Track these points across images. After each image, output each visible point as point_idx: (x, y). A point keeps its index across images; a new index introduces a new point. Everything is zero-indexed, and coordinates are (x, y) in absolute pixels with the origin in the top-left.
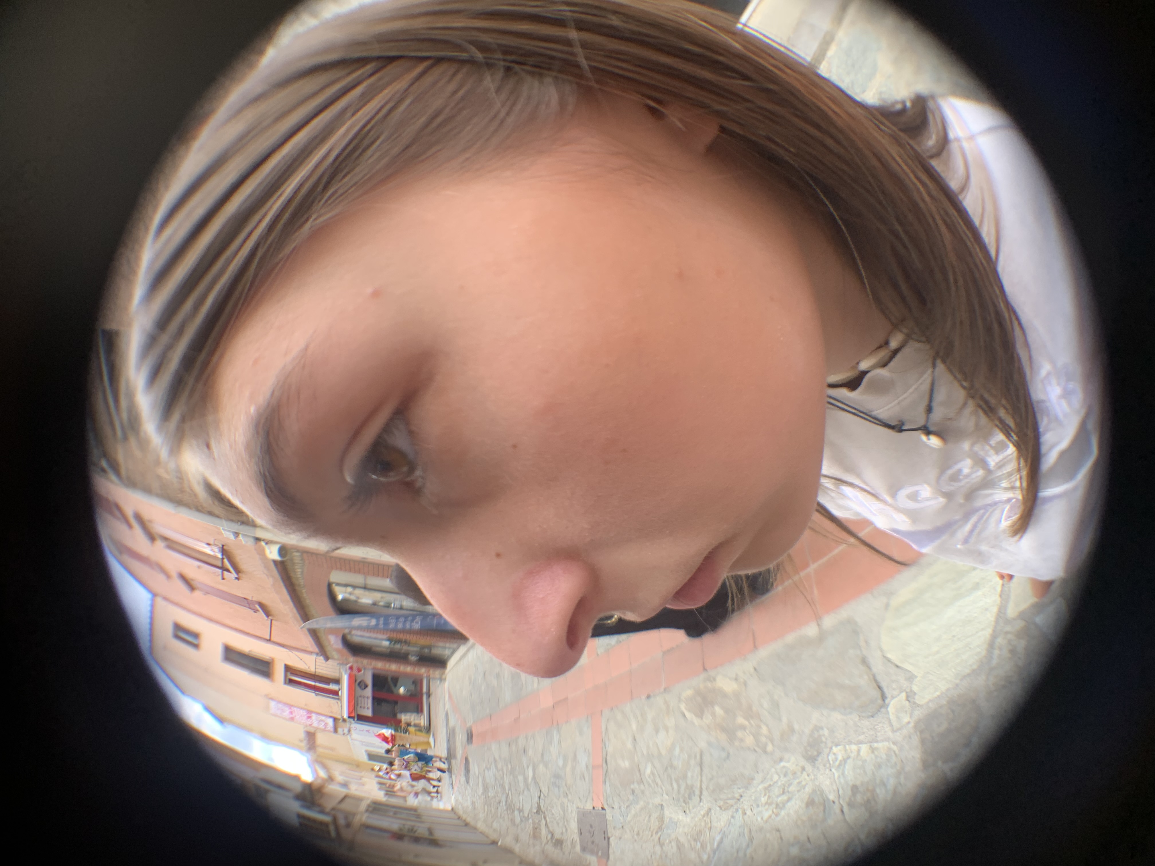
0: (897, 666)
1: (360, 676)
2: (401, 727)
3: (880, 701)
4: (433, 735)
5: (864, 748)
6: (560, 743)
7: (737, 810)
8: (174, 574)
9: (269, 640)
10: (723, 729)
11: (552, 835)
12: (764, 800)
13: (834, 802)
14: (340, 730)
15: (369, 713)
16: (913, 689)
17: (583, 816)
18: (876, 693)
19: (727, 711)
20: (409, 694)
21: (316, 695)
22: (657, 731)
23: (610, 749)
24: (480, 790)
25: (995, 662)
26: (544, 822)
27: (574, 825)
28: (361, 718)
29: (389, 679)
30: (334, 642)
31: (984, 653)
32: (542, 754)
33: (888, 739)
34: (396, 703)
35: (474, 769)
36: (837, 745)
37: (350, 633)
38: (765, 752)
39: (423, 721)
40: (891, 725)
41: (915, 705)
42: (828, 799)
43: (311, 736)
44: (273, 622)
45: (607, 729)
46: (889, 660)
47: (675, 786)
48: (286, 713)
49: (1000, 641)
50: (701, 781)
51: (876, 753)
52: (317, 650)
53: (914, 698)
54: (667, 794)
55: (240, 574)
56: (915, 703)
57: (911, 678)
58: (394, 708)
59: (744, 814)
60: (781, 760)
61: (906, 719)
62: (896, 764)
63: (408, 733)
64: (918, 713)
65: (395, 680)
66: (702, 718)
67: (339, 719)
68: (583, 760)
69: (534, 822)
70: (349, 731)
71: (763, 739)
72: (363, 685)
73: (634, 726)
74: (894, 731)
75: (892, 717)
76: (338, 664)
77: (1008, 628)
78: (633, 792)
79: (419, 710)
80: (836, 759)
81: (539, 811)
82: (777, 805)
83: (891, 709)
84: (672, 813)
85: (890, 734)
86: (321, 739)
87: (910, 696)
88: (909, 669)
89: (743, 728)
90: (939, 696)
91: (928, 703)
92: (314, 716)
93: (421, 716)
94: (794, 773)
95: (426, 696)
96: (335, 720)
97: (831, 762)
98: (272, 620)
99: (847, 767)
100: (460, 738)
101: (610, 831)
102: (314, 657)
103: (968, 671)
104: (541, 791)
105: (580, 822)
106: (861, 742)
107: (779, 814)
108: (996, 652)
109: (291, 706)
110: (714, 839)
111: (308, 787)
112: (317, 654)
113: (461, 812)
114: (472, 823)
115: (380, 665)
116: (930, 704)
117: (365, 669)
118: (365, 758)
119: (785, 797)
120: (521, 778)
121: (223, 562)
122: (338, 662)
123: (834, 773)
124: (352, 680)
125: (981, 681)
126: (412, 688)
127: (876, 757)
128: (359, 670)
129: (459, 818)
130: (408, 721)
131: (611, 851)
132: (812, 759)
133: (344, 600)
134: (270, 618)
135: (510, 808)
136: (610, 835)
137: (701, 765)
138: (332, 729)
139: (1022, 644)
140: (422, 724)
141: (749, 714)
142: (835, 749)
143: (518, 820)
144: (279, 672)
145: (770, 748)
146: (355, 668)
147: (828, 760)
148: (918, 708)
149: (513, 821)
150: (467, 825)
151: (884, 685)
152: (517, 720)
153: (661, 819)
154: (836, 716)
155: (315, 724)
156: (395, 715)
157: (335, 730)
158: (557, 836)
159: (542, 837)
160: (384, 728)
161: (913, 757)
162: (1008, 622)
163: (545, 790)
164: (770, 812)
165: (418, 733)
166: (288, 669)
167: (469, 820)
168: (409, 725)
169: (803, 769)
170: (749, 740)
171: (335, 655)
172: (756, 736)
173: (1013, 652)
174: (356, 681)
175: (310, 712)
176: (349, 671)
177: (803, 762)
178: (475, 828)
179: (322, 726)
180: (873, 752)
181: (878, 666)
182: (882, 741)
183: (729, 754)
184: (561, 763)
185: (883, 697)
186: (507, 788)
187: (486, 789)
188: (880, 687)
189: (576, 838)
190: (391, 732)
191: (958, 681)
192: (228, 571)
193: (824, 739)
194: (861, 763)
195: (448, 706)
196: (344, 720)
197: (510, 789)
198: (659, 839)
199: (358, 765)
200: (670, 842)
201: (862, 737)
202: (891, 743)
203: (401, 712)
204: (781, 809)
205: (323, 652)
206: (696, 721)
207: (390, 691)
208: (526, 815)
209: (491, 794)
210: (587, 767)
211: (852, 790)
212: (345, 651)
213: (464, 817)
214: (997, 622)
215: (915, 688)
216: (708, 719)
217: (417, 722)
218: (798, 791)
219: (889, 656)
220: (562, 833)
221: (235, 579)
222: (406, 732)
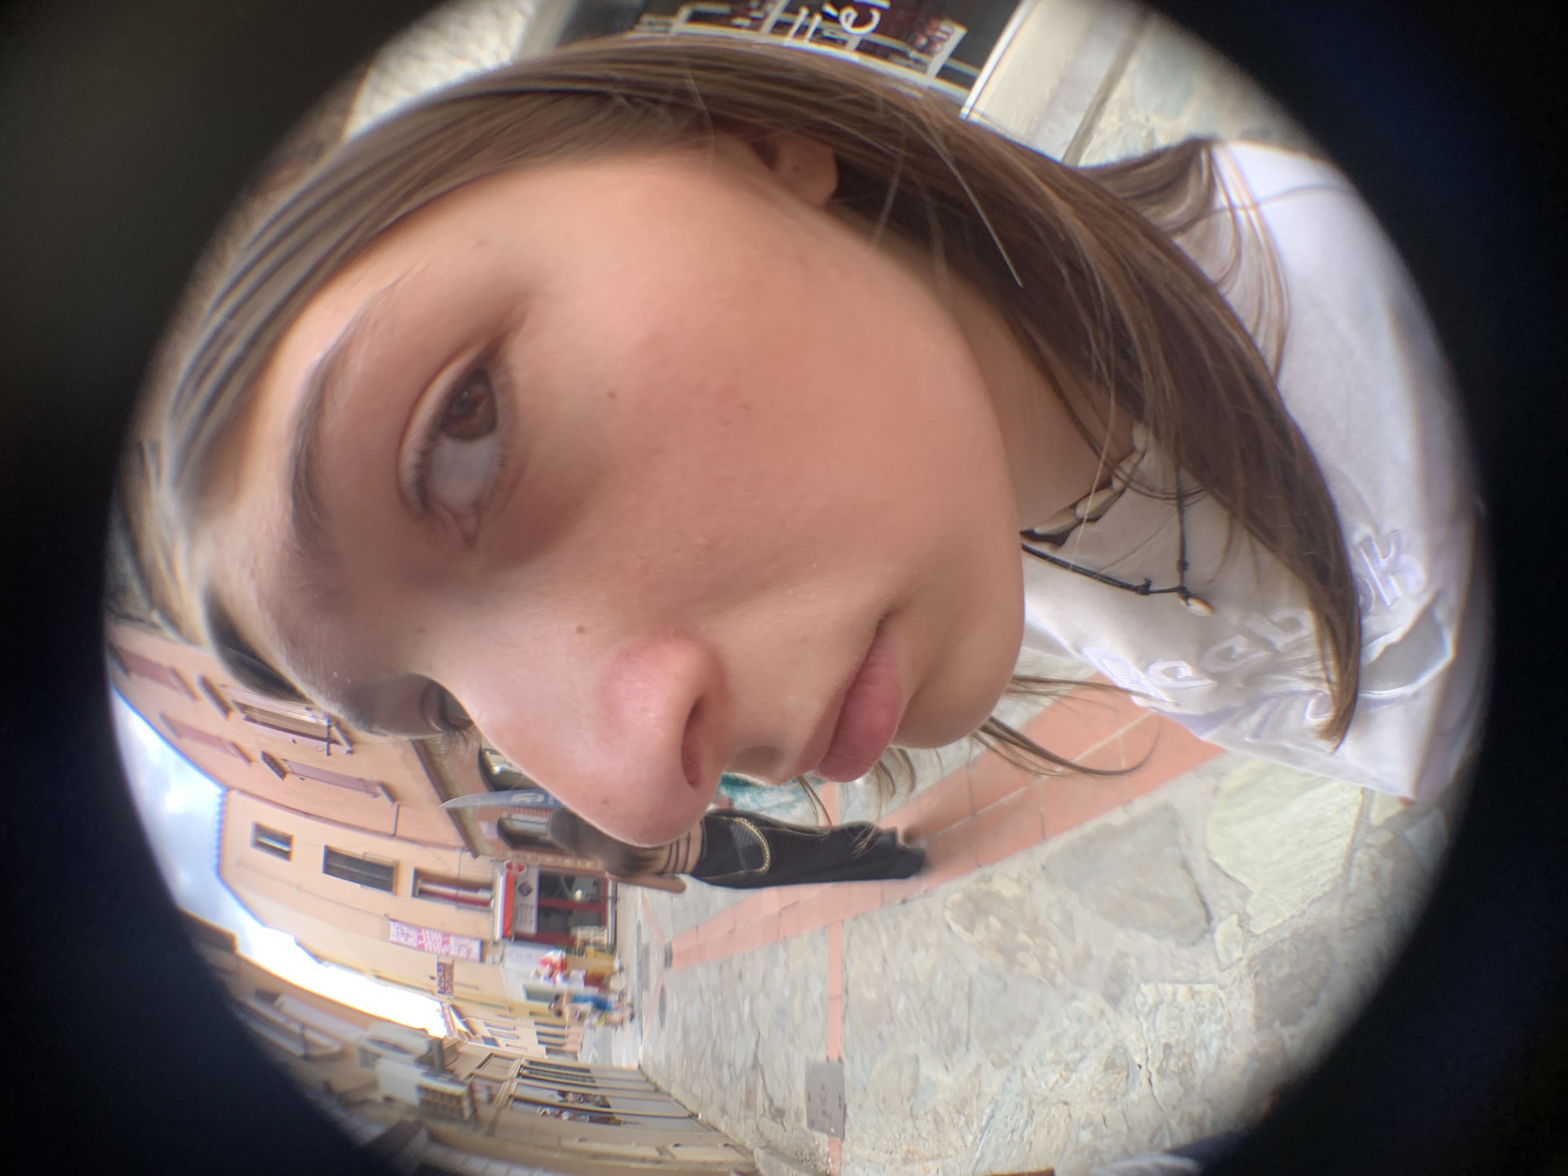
0: (1227, 876)
1: (521, 877)
2: (575, 947)
3: (1203, 924)
4: (620, 957)
5: (1182, 990)
6: (786, 964)
7: (1014, 1069)
8: (258, 757)
9: (394, 836)
10: (1001, 950)
11: (771, 1101)
12: (1050, 1055)
13: (1140, 1067)
14: (489, 958)
15: (531, 929)
16: (1248, 911)
17: (814, 1072)
18: (1197, 911)
19: (1005, 923)
20: (588, 899)
21: (459, 908)
22: (914, 949)
23: (852, 974)
24: (679, 1036)
25: (1353, 885)
26: (761, 1081)
27: (800, 1087)
28: (521, 939)
29: (562, 881)
30: (486, 831)
31: (1339, 870)
32: (764, 980)
33: (1212, 981)
34: (570, 912)
35: (672, 1004)
36: (1147, 981)
37: (509, 818)
38: (1053, 984)
39: (605, 938)
40: (1218, 960)
41: (1249, 935)
42: (1134, 1062)
43: (445, 971)
44: (401, 809)
45: (848, 944)
46: (1216, 866)
47: (935, 1028)
48: (412, 941)
49: (1361, 856)
50: (969, 1021)
51: (1197, 999)
52: (461, 843)
53: (1248, 924)
54: (924, 1040)
55: (355, 746)
56: (1249, 931)
57: (1245, 894)
58: (568, 919)
59: (1024, 1075)
60: (1074, 997)
61: (1237, 954)
62: (1222, 1017)
63: (585, 955)
64: (1254, 947)
65: (570, 881)
66: (972, 933)
67: (489, 942)
68: (817, 988)
69: (747, 1083)
70: (502, 958)
71: (1052, 966)
72: (525, 890)
73: (885, 942)
74: (1222, 970)
75: (1220, 948)
76: (492, 861)
77: (1370, 840)
78: (880, 1036)
79: (601, 922)
80: (1145, 1003)
81: (756, 1065)
82: (1067, 1065)
83: (1219, 936)
84: (931, 1070)
85: (1216, 972)
86: (459, 975)
87: (1243, 921)
88: (1243, 881)
89: (1025, 948)
90: (1280, 925)
91: (1265, 933)
92: (452, 940)
93: (603, 930)
94: (1091, 1019)
95: (612, 901)
96: (483, 944)
97: (1139, 1006)
98: (399, 807)
99: (1159, 1016)
100: (656, 959)
101: (848, 1093)
102: (457, 854)
103: (1317, 894)
104: (759, 1034)
105: (809, 1081)
106: (1177, 981)
107: (1069, 1079)
108: (1355, 871)
109: (418, 929)
110: (983, 1112)
111: (437, 1044)
112: (463, 849)
113: (650, 1072)
114: (664, 1087)
115: (549, 860)
116: (1270, 936)
117: (528, 866)
118: (521, 997)
119: (1077, 1055)
120: (733, 1015)
121: (329, 733)
122: (492, 858)
123: (1141, 1024)
124: (510, 882)
125: (1333, 910)
126: (593, 890)
127: (1198, 1005)
128: (520, 869)
129: (648, 1080)
130: (586, 938)
131: (847, 1126)
132: (1114, 1000)
133: (503, 772)
134: (397, 803)
135: (717, 1061)
136: (847, 1101)
137: (970, 1000)
138: (478, 957)
139: (1388, 865)
140: (605, 941)
141: (1035, 930)
142: (1145, 988)
143: (726, 1079)
144: (406, 881)
145: (1059, 979)
146: (514, 865)
147: (1135, 1003)
148: (1253, 939)
149: (719, 1082)
150: (657, 1090)
151: (1209, 899)
152: (731, 932)
153: (915, 1078)
154: (1147, 941)
155: (453, 952)
156: (567, 930)
157: (482, 959)
158: (778, 1103)
159: (758, 1106)
160: (551, 949)
161: (1244, 1011)
162: (1371, 830)
163: (764, 1033)
164: (1057, 1076)
165: (599, 954)
166: (419, 874)
167: (660, 1083)
168: (586, 943)
169: (1102, 1013)
170: (1033, 966)
171: (488, 849)
172: (1043, 960)
173: (1376, 874)
174: (516, 884)
175: (446, 935)
176: (506, 871)
177: (1103, 1004)
178: (669, 1095)
179: (463, 954)
180: (1193, 997)
181: (1203, 873)
182: (1205, 982)
183: (1005, 984)
184: (787, 993)
185: (1209, 918)
186: (715, 1032)
187: (686, 1034)
188: (1204, 904)
189: (803, 1106)
190: (561, 955)
191: (1305, 906)
192: (336, 742)
193: (1129, 972)
194: (1176, 1011)
195: (640, 916)
196: (495, 943)
197: (719, 1031)
198: (911, 1109)
199: (509, 1009)
200: (926, 1114)
201: (1179, 974)
202: (1217, 986)
203: (576, 925)
204: (1073, 1071)
205: (471, 846)
206: (965, 936)
207: (562, 896)
208: (738, 1070)
209: (693, 1040)
210: (822, 997)
211: (1164, 1051)
212: (502, 843)
213: (654, 1078)
214: (1357, 828)
215: (1250, 910)
216: (980, 934)
217: (598, 938)
218: (1096, 1046)
219: (1218, 860)
220: (784, 1099)
221: (348, 753)
222: (582, 954)
